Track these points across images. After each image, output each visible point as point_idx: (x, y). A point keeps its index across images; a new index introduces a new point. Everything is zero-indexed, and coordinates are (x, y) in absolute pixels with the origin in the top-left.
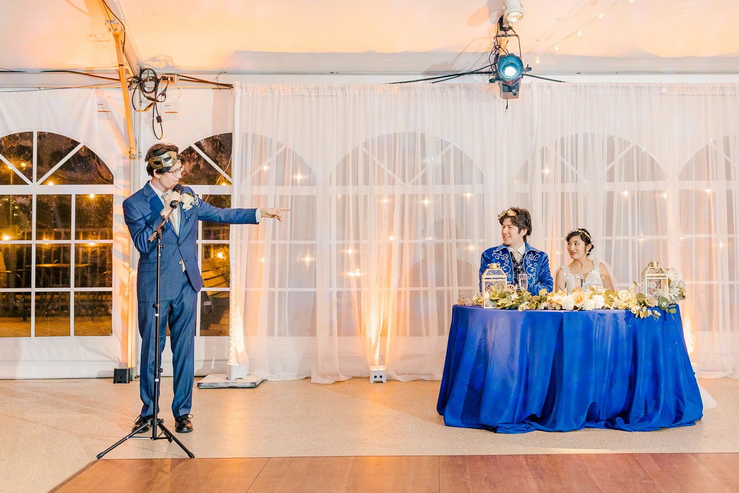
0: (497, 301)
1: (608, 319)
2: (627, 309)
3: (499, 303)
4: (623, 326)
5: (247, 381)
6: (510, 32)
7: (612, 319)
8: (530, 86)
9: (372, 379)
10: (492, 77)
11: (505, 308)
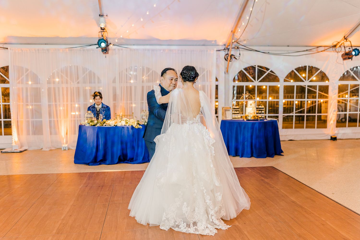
0: (89, 123)
1: (126, 129)
2: (132, 126)
3: (90, 124)
4: (131, 131)
5: (18, 151)
6: (104, 30)
7: (127, 129)
8: (115, 49)
9: (63, 149)
10: (97, 46)
11: (92, 126)
